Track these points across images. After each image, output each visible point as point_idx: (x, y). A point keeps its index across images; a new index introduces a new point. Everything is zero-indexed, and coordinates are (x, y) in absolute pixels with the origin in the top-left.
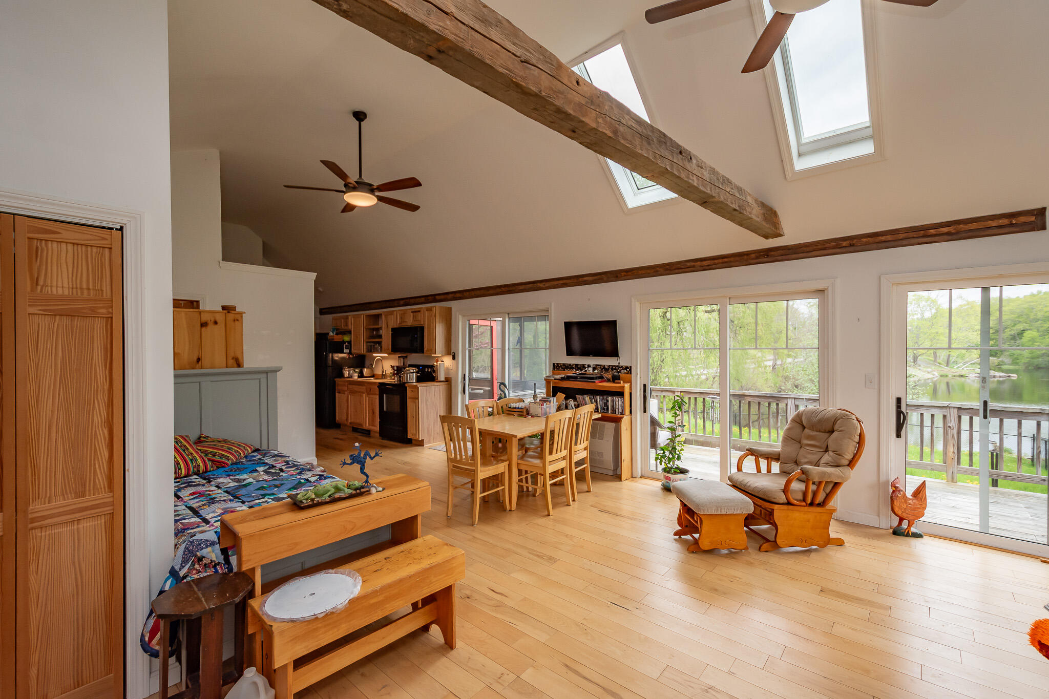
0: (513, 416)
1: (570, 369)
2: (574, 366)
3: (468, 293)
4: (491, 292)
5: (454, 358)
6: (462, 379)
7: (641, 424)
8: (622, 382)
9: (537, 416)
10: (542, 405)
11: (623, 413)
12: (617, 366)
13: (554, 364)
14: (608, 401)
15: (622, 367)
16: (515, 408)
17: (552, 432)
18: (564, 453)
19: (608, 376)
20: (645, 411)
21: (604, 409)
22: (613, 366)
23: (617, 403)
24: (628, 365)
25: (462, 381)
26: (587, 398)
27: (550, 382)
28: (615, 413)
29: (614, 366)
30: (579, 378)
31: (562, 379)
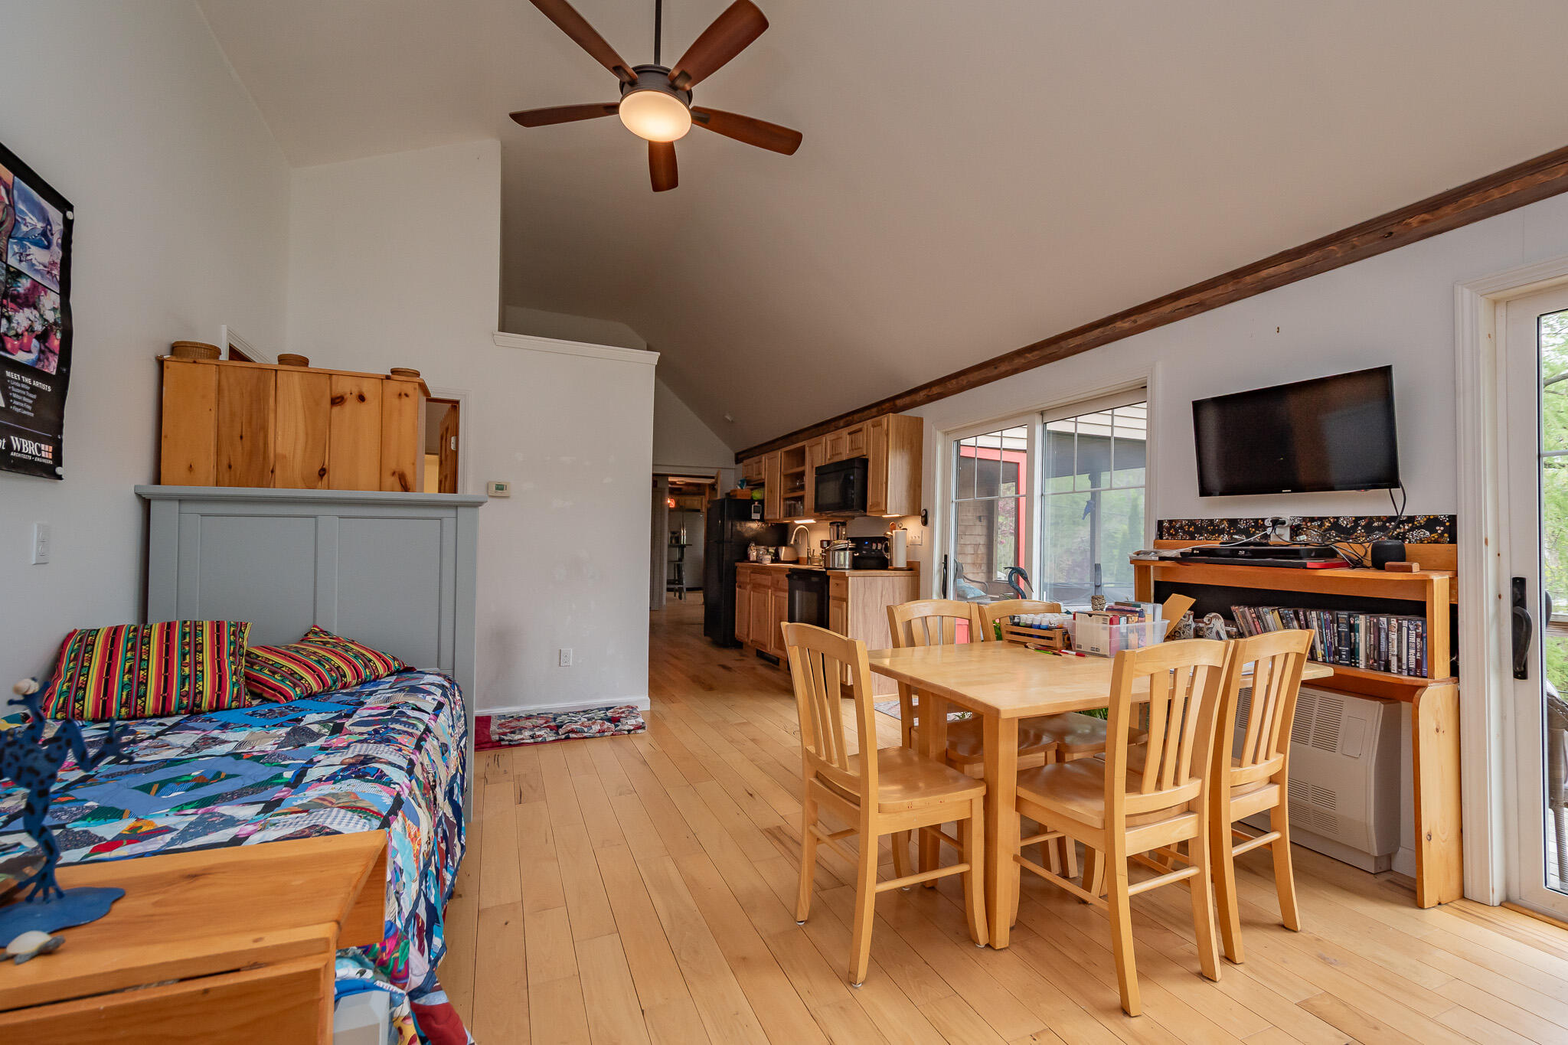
0: (1022, 649)
1: (1212, 533)
2: (1225, 525)
3: (954, 382)
4: (1003, 368)
5: (925, 523)
6: (940, 565)
7: (1503, 718)
8: (1416, 567)
9: (1095, 653)
10: (1111, 622)
11: (1422, 668)
12: (1391, 519)
13: (1160, 523)
14: (1353, 628)
15: (1411, 519)
16: (1031, 626)
17: (1143, 710)
18: (1190, 789)
19: (1360, 548)
20: (1521, 673)
21: (1338, 652)
22: (1371, 520)
23: (1394, 636)
24: (1442, 511)
25: (940, 571)
26: (1271, 616)
27: (1147, 568)
28: (1387, 669)
29: (1379, 518)
30: (1242, 553)
31: (1185, 559)
